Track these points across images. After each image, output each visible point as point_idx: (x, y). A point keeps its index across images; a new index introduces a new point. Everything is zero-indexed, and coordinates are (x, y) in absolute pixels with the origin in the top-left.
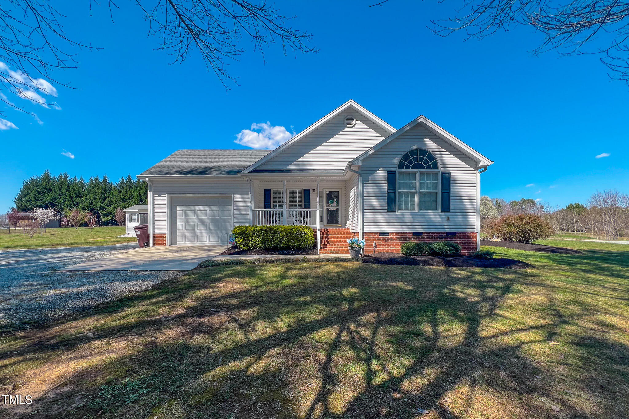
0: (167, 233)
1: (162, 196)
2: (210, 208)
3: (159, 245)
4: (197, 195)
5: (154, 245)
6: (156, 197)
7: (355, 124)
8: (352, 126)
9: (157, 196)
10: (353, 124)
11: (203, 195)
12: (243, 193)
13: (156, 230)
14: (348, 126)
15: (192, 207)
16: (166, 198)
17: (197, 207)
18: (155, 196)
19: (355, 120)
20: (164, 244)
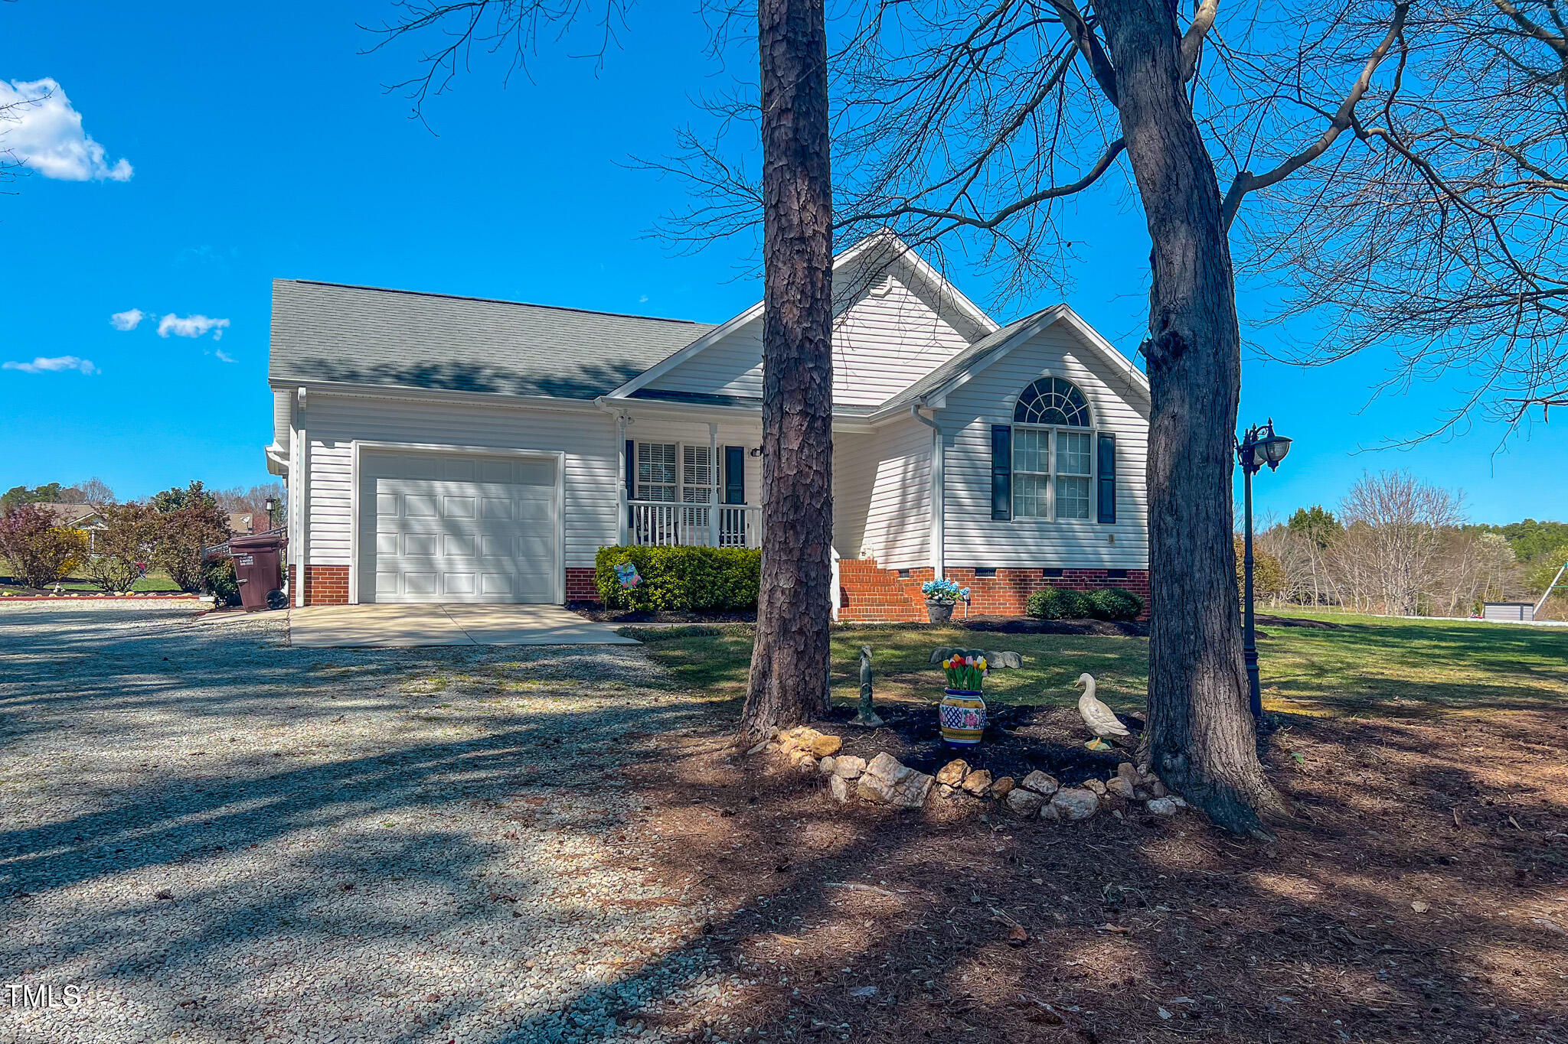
0: (352, 563)
1: (337, 444)
2: (482, 489)
3: (322, 602)
4: (449, 448)
5: (307, 603)
6: (317, 447)
7: (891, 289)
8: (882, 292)
9: (320, 443)
10: (886, 289)
11: (470, 449)
12: (584, 450)
13: (313, 552)
14: (873, 291)
15: (423, 483)
16: (352, 451)
17: (438, 486)
18: (313, 443)
19: (890, 277)
20: (342, 599)
